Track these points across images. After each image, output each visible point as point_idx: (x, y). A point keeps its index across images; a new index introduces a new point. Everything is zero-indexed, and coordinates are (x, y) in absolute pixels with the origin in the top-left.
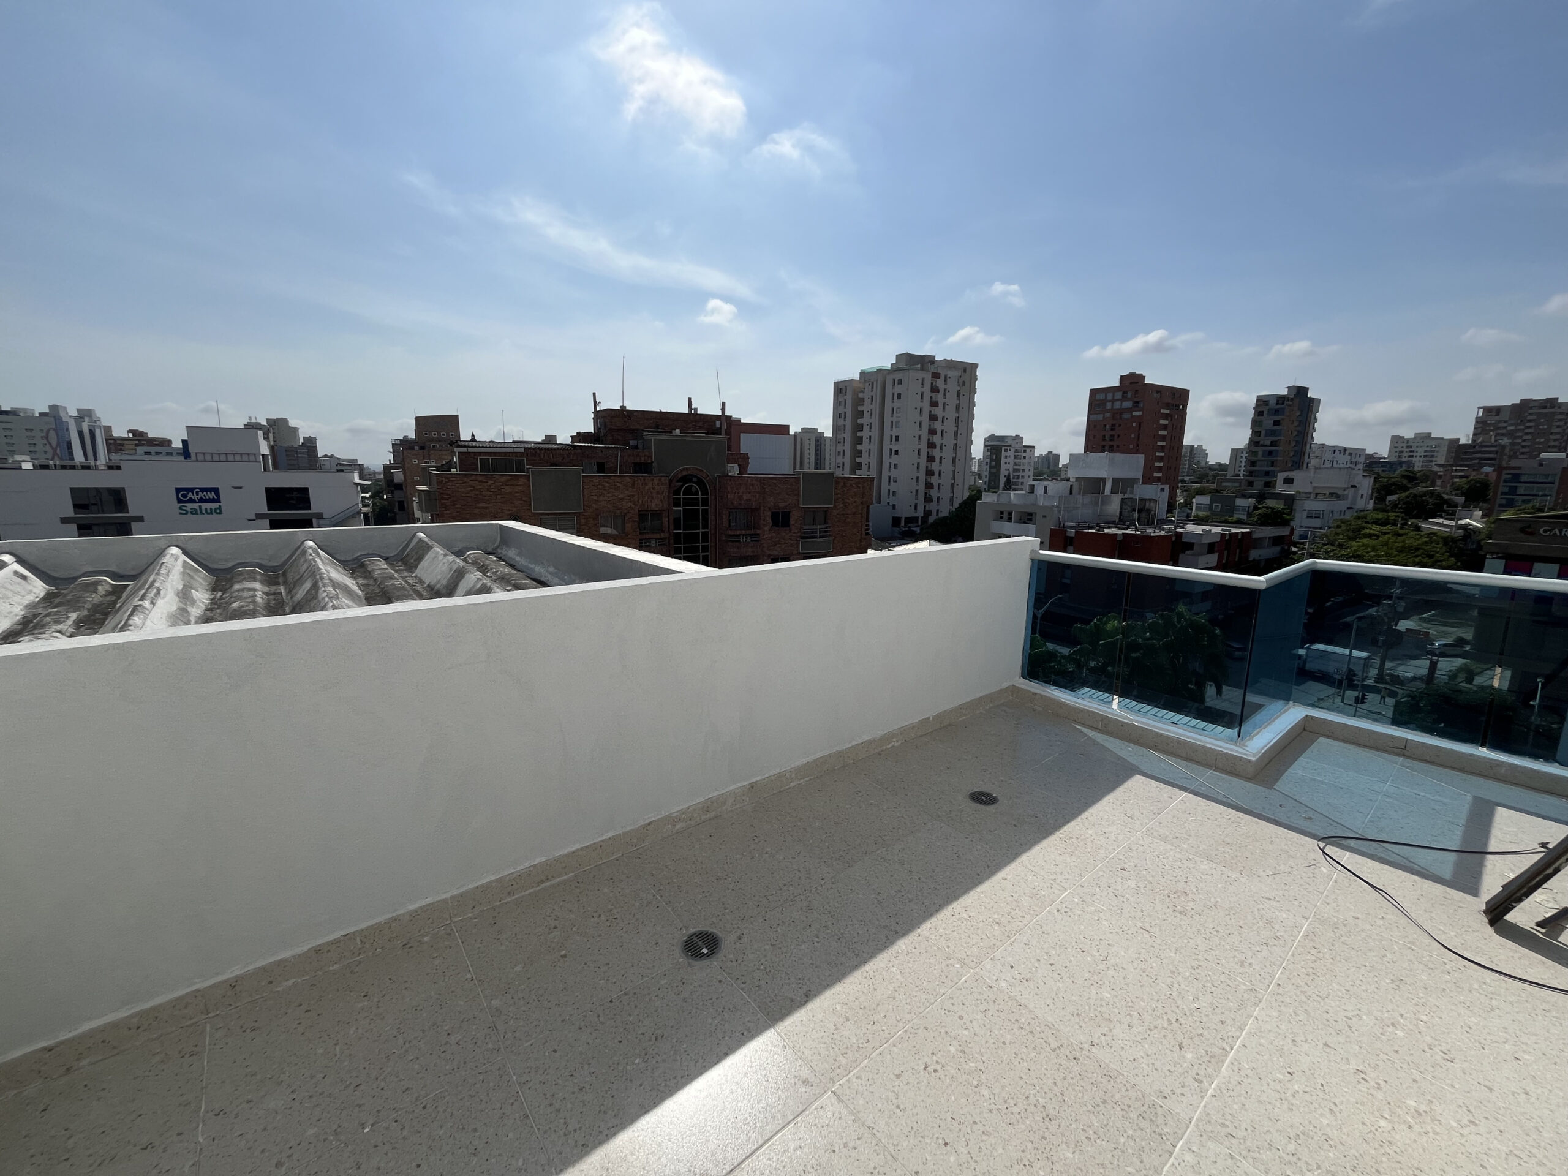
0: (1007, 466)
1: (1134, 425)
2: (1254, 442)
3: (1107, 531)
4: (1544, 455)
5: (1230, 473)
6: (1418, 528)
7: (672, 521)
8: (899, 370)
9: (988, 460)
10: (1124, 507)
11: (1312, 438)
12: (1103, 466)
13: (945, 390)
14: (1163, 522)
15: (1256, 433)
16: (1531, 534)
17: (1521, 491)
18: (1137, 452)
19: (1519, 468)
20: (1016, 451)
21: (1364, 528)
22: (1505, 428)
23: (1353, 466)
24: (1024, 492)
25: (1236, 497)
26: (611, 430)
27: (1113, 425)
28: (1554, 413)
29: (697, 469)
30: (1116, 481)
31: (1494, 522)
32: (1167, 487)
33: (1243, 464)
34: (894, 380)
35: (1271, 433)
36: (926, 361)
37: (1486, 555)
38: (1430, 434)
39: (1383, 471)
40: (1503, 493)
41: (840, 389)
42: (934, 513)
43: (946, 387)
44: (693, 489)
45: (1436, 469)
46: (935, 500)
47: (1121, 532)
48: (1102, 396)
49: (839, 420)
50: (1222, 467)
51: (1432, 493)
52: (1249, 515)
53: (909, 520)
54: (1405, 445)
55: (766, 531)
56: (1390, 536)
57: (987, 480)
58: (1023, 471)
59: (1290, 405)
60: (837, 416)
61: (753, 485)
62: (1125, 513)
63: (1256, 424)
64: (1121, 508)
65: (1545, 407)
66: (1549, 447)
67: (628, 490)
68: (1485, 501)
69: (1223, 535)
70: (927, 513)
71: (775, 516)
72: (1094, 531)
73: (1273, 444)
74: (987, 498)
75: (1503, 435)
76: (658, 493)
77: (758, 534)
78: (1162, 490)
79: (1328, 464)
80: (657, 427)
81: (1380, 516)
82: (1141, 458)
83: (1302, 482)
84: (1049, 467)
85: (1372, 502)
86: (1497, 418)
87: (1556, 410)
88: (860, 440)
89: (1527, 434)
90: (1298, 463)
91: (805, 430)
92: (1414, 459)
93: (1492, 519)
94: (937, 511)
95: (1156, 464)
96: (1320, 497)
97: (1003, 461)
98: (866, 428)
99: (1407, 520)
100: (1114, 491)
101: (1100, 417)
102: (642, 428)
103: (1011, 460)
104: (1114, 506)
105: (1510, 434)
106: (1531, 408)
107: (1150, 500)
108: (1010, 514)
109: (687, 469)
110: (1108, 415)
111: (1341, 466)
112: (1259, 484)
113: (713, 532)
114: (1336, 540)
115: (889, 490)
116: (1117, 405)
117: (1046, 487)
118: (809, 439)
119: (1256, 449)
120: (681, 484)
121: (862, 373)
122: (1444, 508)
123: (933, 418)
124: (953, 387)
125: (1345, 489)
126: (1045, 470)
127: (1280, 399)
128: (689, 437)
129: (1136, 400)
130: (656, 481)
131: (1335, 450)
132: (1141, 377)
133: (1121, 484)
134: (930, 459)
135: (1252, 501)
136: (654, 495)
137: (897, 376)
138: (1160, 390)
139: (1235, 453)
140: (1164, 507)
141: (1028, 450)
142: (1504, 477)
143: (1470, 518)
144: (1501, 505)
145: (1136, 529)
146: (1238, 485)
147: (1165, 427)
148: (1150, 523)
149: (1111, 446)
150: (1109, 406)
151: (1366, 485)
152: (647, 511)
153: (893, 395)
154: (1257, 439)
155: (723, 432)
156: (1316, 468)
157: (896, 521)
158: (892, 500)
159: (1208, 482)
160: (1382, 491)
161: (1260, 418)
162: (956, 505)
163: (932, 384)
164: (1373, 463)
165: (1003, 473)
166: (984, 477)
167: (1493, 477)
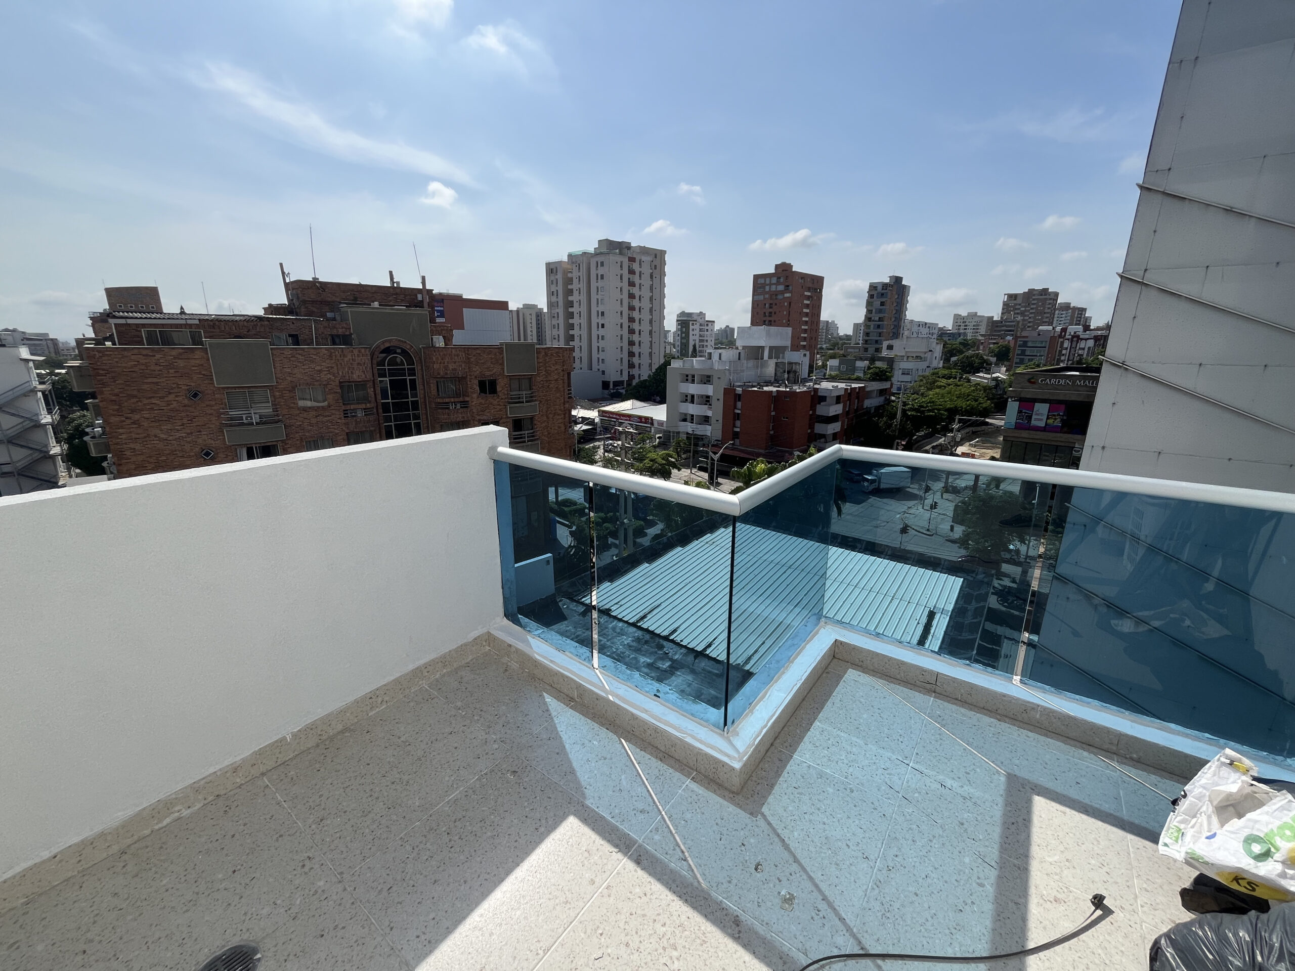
0: (694, 337)
1: (786, 304)
2: (868, 319)
3: (765, 389)
4: (1040, 328)
5: (853, 342)
6: (969, 381)
7: (378, 391)
8: (601, 253)
9: (679, 333)
10: (778, 369)
11: (905, 315)
12: (763, 337)
13: (640, 272)
14: (804, 381)
15: (869, 311)
16: (1034, 383)
17: (1028, 353)
18: (788, 326)
19: (1027, 337)
20: (701, 325)
21: (938, 381)
22: (1019, 309)
23: (930, 336)
24: (703, 359)
25: (856, 360)
26: (304, 302)
27: (771, 304)
28: (1046, 299)
29: (399, 340)
30: (771, 348)
31: (1013, 375)
32: (808, 353)
33: (861, 335)
34: (597, 263)
35: (880, 311)
36: (622, 248)
37: (1008, 399)
38: (976, 313)
39: (949, 340)
40: (1018, 355)
41: (552, 269)
42: (637, 377)
43: (641, 269)
44: (398, 360)
45: (980, 338)
46: (637, 366)
47: (775, 389)
48: (761, 281)
49: (552, 297)
50: (848, 337)
51: (978, 354)
52: (865, 373)
53: (617, 384)
54: (962, 321)
55: (475, 398)
56: (952, 386)
57: (679, 349)
58: (707, 341)
59: (891, 290)
60: (551, 294)
61: (458, 355)
62: (779, 374)
63: (869, 304)
64: (776, 370)
65: (1042, 295)
66: (1044, 322)
67: (325, 362)
68: (1008, 360)
69: (846, 389)
70: (631, 377)
71: (482, 384)
72: (756, 389)
73: (880, 319)
74: (675, 364)
75: (1018, 313)
76: (359, 364)
77: (468, 401)
78: (805, 355)
79: (915, 335)
80: (356, 299)
81: (946, 372)
82: (789, 330)
83: (899, 347)
84: (726, 338)
85: (942, 362)
86: (1015, 302)
87: (1047, 297)
88: (571, 316)
89: (1031, 313)
90: (896, 335)
91: (527, 307)
92: (967, 331)
93: (1011, 373)
94: (639, 375)
95: (802, 335)
96: (910, 359)
97: (691, 333)
98: (576, 305)
99: (962, 375)
100: (770, 357)
101: (761, 297)
102: (338, 300)
103: (697, 332)
104: (770, 369)
105: (1022, 314)
106: (1034, 295)
107: (796, 363)
108: (693, 376)
109: (390, 341)
110: (767, 296)
111: (923, 336)
112: (871, 350)
113: (422, 400)
114: (920, 390)
115: (598, 358)
116: (773, 288)
117: (720, 354)
118: (531, 314)
119: (869, 323)
120: (384, 355)
121: (570, 256)
122: (984, 366)
123: (632, 296)
124: (646, 270)
125: (925, 353)
126: (724, 340)
127: (885, 286)
128: (388, 310)
129: (787, 284)
130: (356, 352)
131: (919, 324)
132: (790, 266)
133: (776, 351)
134: (631, 331)
135: (867, 362)
136: (355, 366)
137: (600, 259)
138: (804, 276)
139: (856, 326)
140: (806, 369)
141: (710, 324)
142: (1019, 343)
143: (999, 372)
144: (1016, 363)
145: (786, 387)
146: (858, 350)
147: (807, 306)
148: (795, 382)
149: (770, 321)
150: (767, 288)
151: (938, 350)
152: (349, 382)
153: (597, 275)
154: (870, 316)
155: (426, 305)
156: (907, 338)
157: (605, 385)
158: (602, 367)
159: (838, 349)
160: (948, 354)
161: (872, 300)
162: (654, 370)
163: (629, 266)
164: (942, 334)
165: (691, 343)
166: (676, 346)
167: (1012, 344)
